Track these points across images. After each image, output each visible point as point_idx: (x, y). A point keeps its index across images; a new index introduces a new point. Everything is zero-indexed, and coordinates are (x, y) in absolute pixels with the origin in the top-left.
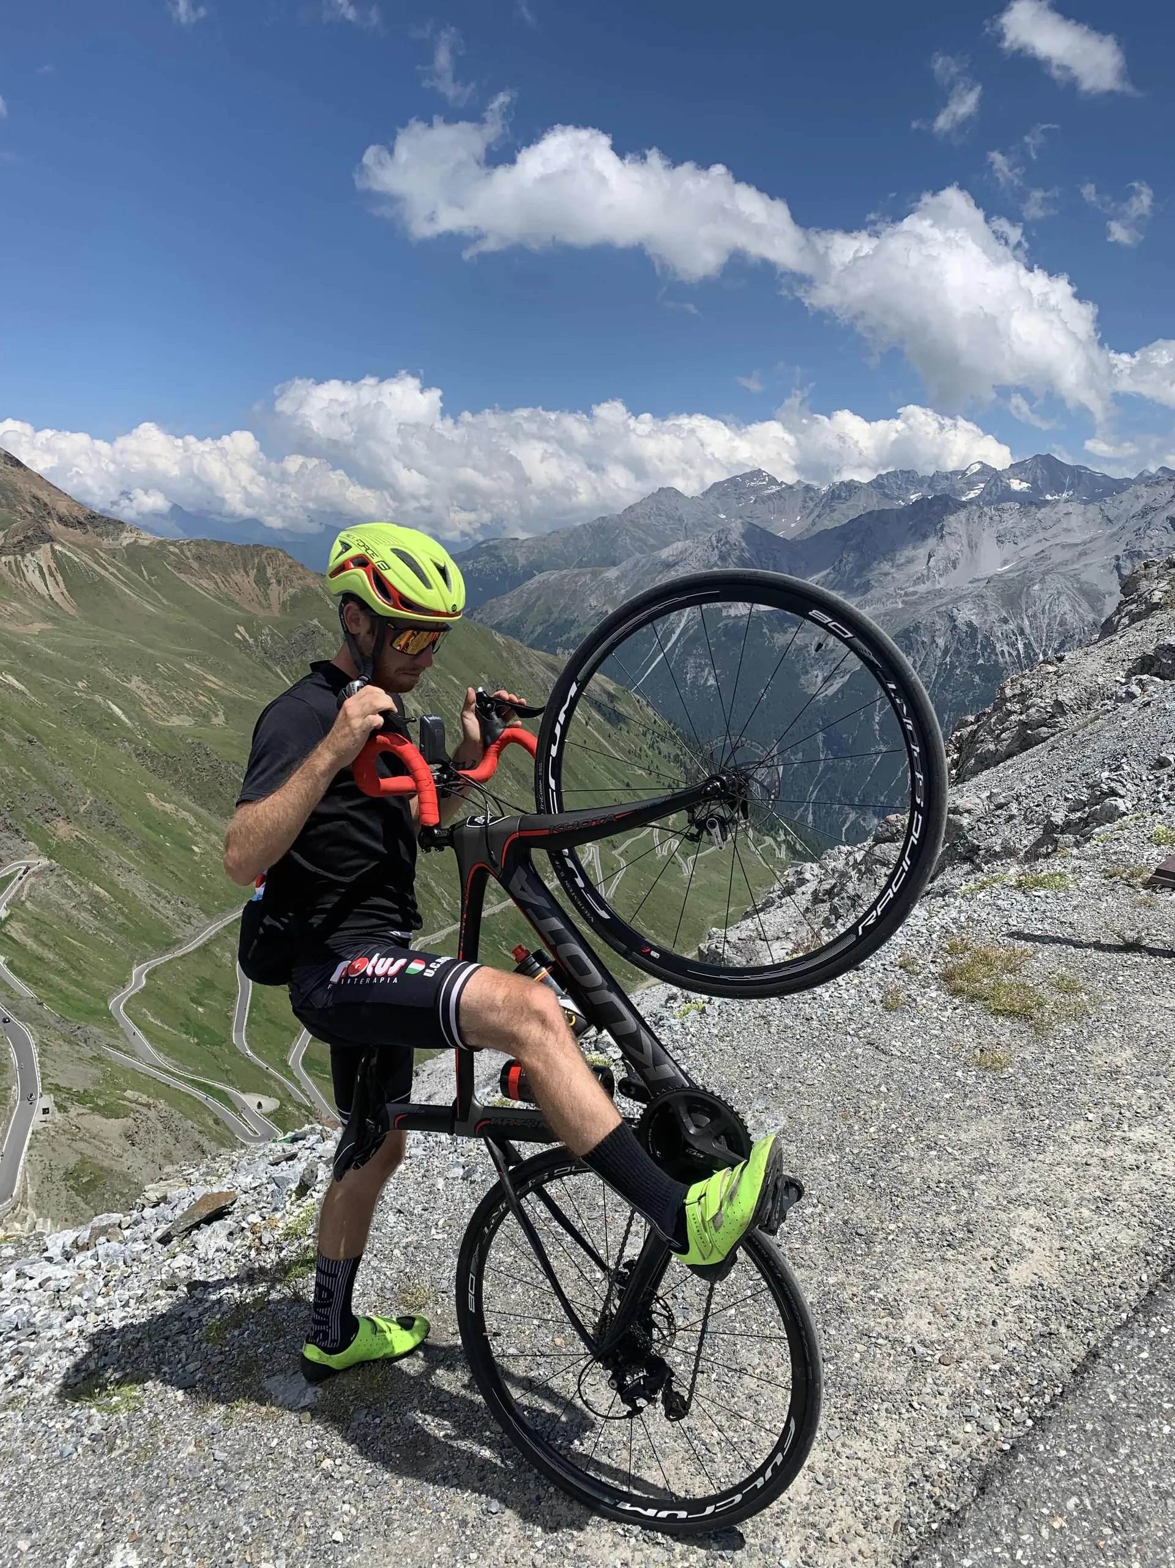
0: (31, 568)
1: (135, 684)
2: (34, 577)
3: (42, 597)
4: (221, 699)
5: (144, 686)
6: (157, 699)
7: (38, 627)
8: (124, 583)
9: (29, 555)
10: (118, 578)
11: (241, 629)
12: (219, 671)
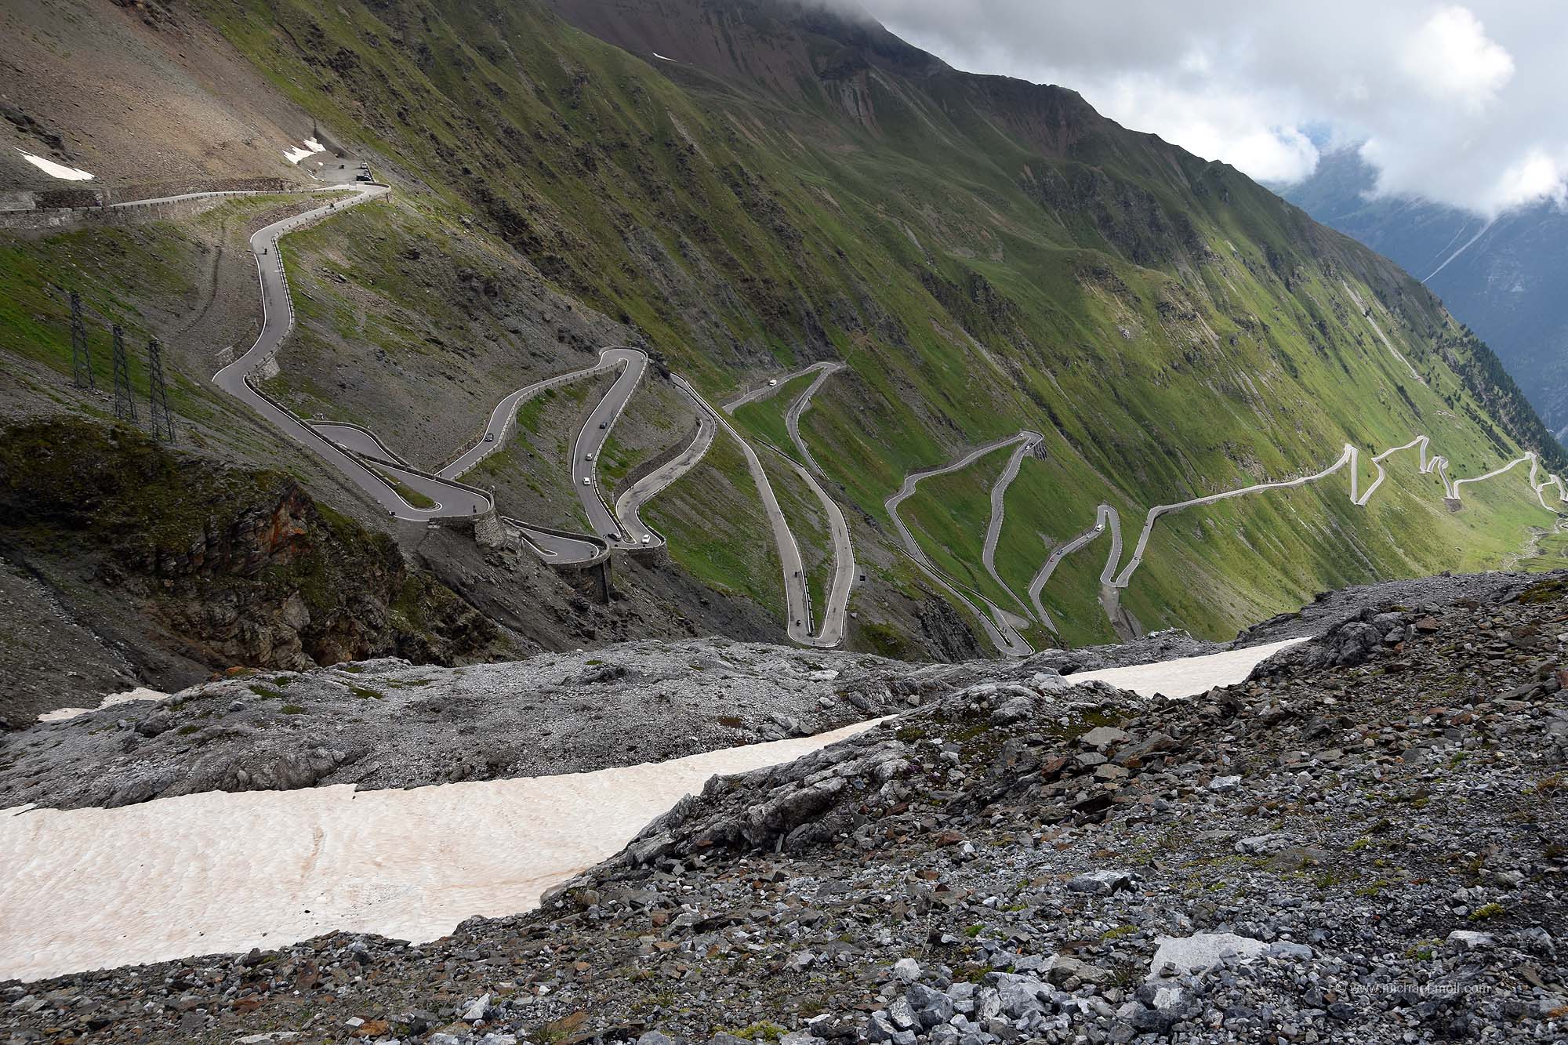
0: (847, 93)
1: (927, 212)
2: (849, 103)
3: (852, 120)
4: (1003, 236)
5: (935, 215)
6: (944, 229)
7: (848, 148)
8: (925, 113)
9: (847, 81)
10: (921, 109)
11: (1027, 169)
12: (1003, 207)
